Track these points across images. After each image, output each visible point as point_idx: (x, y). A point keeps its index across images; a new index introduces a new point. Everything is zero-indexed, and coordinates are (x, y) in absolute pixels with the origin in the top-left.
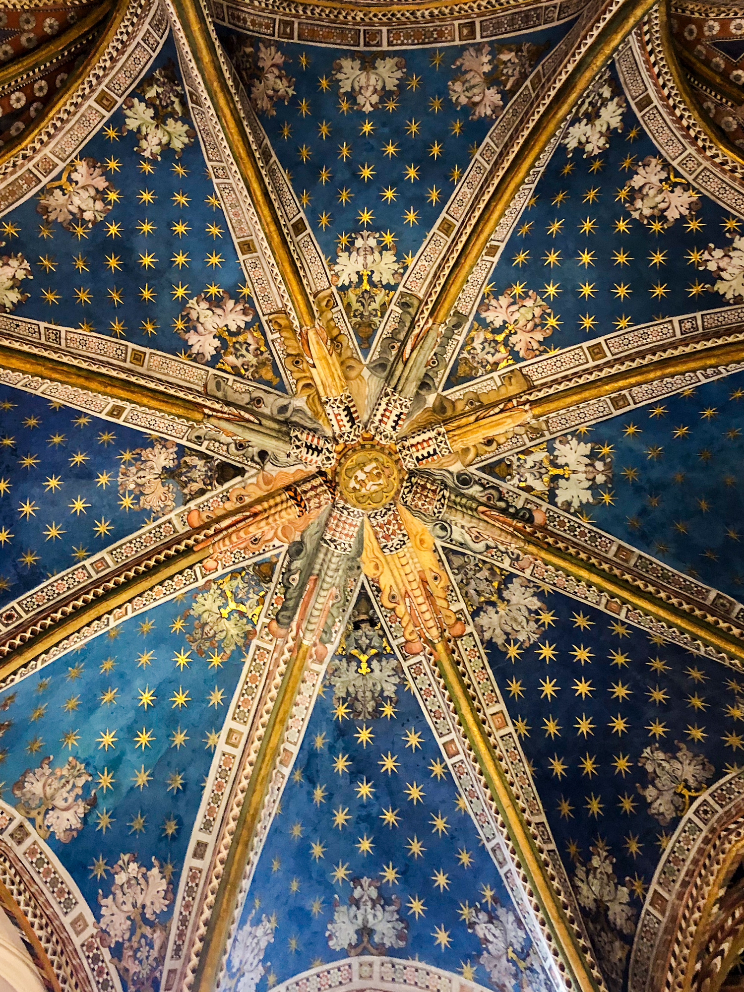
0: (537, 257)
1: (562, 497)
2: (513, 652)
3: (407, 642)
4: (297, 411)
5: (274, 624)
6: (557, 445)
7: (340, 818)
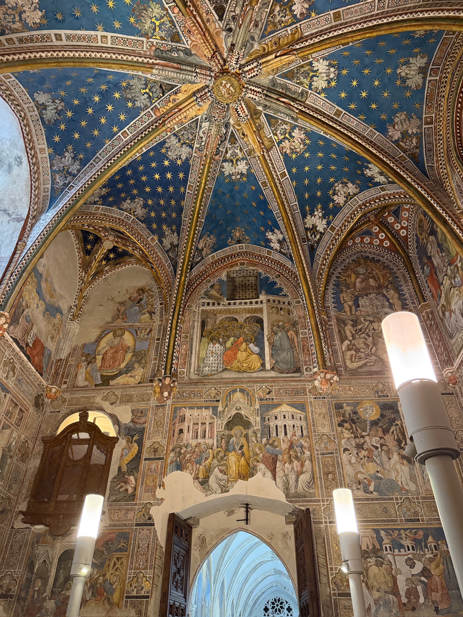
0: (321, 149)
1: (225, 164)
2: (163, 151)
3: (159, 109)
4: (252, 45)
5: (154, 48)
6: (245, 161)
7: (83, 90)
